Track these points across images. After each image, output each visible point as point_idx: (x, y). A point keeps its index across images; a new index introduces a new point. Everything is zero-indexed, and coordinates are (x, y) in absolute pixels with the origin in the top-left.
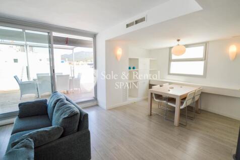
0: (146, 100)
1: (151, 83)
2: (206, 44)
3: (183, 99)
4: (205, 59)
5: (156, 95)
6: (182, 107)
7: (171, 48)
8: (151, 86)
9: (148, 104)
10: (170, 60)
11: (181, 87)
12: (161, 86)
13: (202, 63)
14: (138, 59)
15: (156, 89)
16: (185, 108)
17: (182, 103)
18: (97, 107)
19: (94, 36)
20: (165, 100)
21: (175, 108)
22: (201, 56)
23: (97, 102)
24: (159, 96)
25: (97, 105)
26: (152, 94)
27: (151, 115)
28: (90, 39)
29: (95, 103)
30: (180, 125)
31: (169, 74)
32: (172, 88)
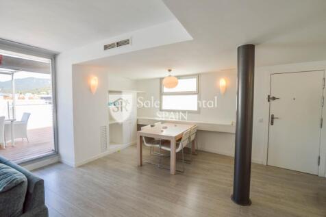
0: (134, 145)
1: (140, 123)
2: (198, 76)
3: (179, 140)
4: (198, 92)
5: (146, 138)
6: (178, 150)
7: (161, 79)
8: (139, 127)
9: (136, 151)
10: (161, 93)
11: (176, 126)
12: (152, 126)
13: (196, 96)
15: (146, 130)
16: (181, 150)
17: (177, 145)
18: (59, 166)
19: (54, 57)
20: (158, 144)
21: (169, 152)
22: (194, 89)
23: (60, 158)
24: (150, 140)
25: (60, 162)
26: (141, 137)
27: (141, 165)
28: (47, 61)
29: (55, 159)
30: (178, 172)
31: (161, 110)
32: (166, 128)
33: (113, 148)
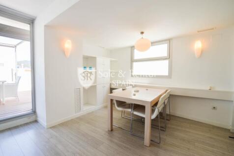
2: (169, 41)
4: (169, 57)
5: (117, 101)
6: (154, 116)
8: (111, 90)
9: (107, 112)
10: (132, 61)
11: (147, 90)
12: (123, 90)
13: (167, 62)
14: (95, 58)
15: (118, 94)
18: (35, 124)
19: (31, 21)
22: (165, 54)
23: (37, 117)
25: (36, 121)
26: (112, 100)
27: (112, 130)
28: (26, 27)
29: (32, 118)
32: (138, 91)
33: (86, 109)
